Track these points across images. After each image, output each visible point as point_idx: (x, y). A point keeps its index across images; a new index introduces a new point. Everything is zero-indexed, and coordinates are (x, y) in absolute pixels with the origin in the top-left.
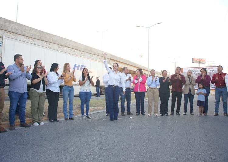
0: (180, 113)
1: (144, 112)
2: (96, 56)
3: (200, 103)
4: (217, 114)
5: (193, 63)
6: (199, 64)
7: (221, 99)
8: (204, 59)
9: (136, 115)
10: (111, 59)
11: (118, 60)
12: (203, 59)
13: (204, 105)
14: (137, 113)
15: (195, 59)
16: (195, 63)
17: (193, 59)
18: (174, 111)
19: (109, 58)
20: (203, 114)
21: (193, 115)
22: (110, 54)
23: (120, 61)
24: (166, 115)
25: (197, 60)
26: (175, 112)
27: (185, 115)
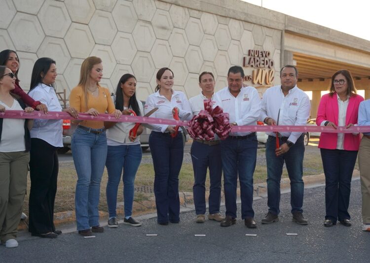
2: (237, 22)
10: (287, 32)
11: (310, 35)
14: (326, 218)
19: (281, 27)
22: (286, 16)
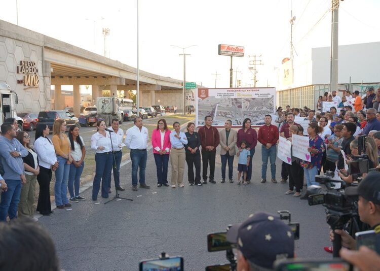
0: (215, 180)
1: (167, 182)
2: (11, 40)
3: (241, 168)
4: (265, 181)
5: (219, 54)
6: (232, 57)
7: (269, 160)
8: (242, 48)
9: (158, 187)
10: (46, 47)
12: (239, 48)
13: (246, 169)
14: (158, 183)
15: (224, 47)
16: (224, 54)
17: (220, 46)
18: (206, 178)
19: (42, 44)
20: (245, 182)
21: (233, 182)
22: (44, 36)
23: (67, 51)
24: (199, 184)
25: (228, 48)
26: (208, 179)
27: (224, 184)
